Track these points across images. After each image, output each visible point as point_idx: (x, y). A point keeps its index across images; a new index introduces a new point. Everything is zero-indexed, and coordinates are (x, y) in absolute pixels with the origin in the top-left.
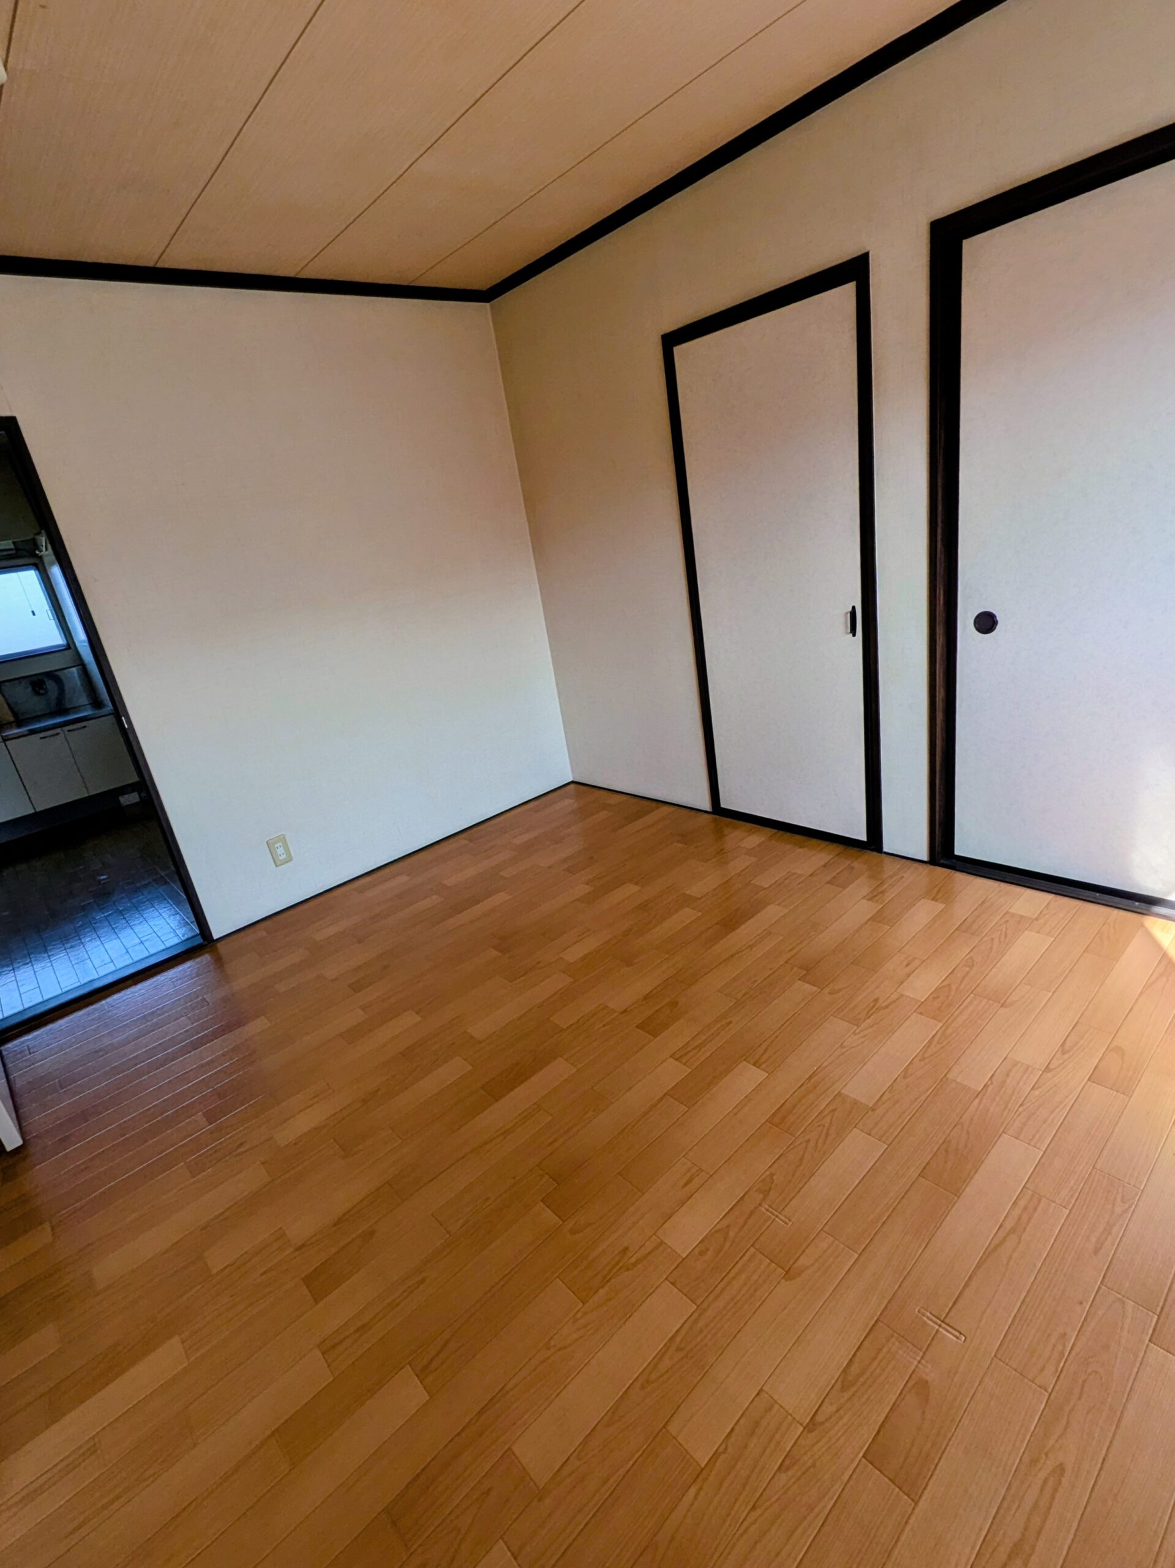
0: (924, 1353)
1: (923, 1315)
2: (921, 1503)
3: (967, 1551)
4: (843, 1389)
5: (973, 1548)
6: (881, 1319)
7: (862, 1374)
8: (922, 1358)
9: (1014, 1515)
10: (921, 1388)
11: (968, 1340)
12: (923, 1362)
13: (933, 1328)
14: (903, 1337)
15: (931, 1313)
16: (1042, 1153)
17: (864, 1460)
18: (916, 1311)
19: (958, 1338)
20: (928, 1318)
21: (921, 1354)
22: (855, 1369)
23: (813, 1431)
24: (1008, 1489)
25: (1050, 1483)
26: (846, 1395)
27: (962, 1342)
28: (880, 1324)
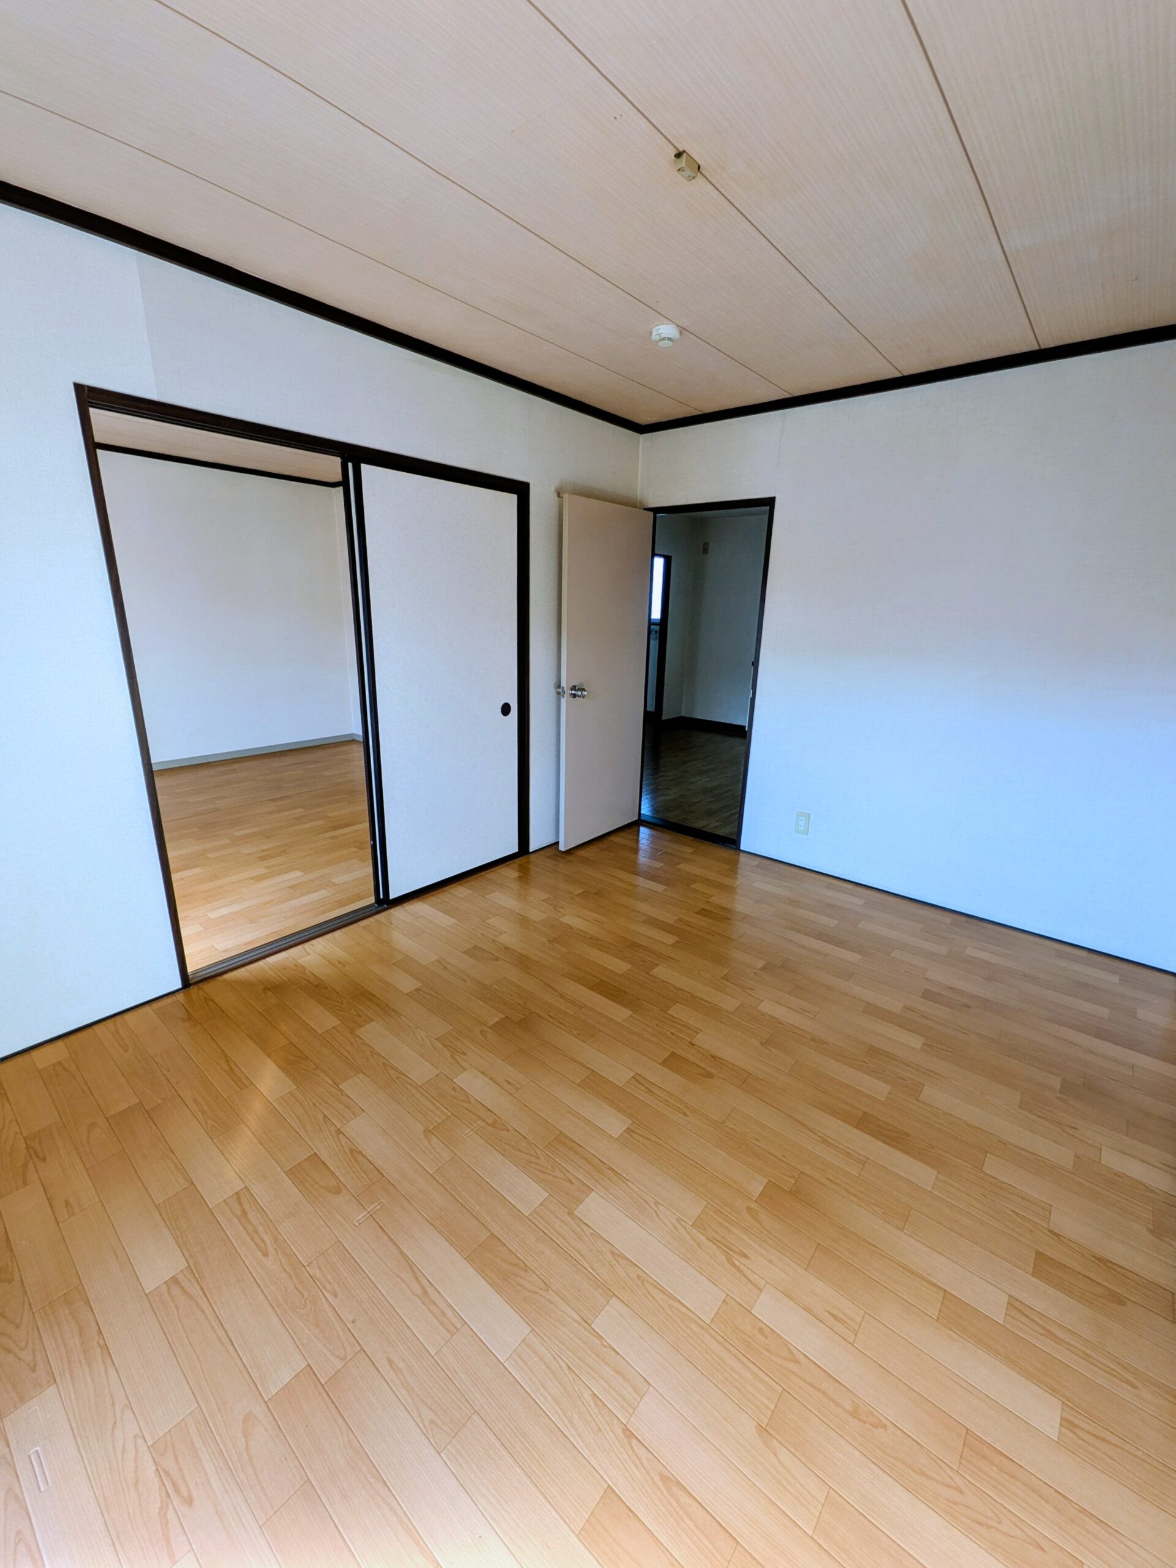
0: (355, 1198)
1: (379, 1204)
2: (284, 1174)
3: (256, 1190)
4: (351, 1150)
5: (256, 1194)
6: (384, 1178)
7: (356, 1161)
8: (353, 1196)
9: (258, 1219)
10: (337, 1191)
11: (353, 1226)
12: (350, 1196)
13: (369, 1207)
14: (369, 1188)
15: (378, 1209)
16: (503, 1362)
17: (313, 1153)
18: (382, 1200)
19: (358, 1221)
20: (375, 1207)
21: (356, 1196)
22: (359, 1158)
23: (336, 1132)
24: (271, 1221)
25: (262, 1245)
26: (347, 1151)
27: (354, 1222)
28: (380, 1176)
